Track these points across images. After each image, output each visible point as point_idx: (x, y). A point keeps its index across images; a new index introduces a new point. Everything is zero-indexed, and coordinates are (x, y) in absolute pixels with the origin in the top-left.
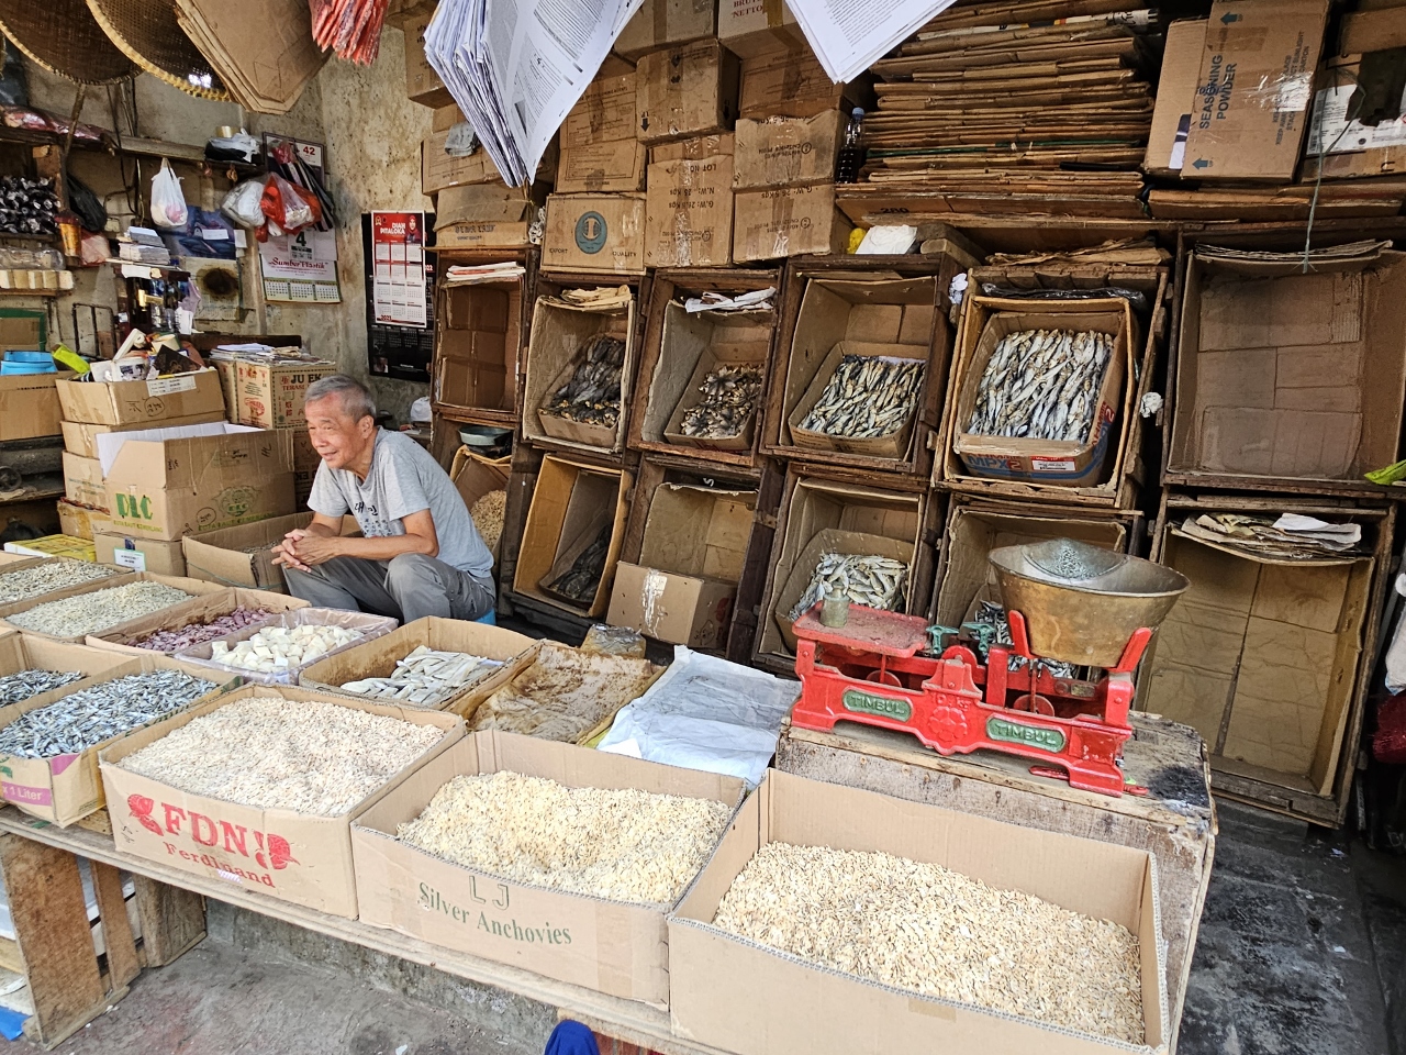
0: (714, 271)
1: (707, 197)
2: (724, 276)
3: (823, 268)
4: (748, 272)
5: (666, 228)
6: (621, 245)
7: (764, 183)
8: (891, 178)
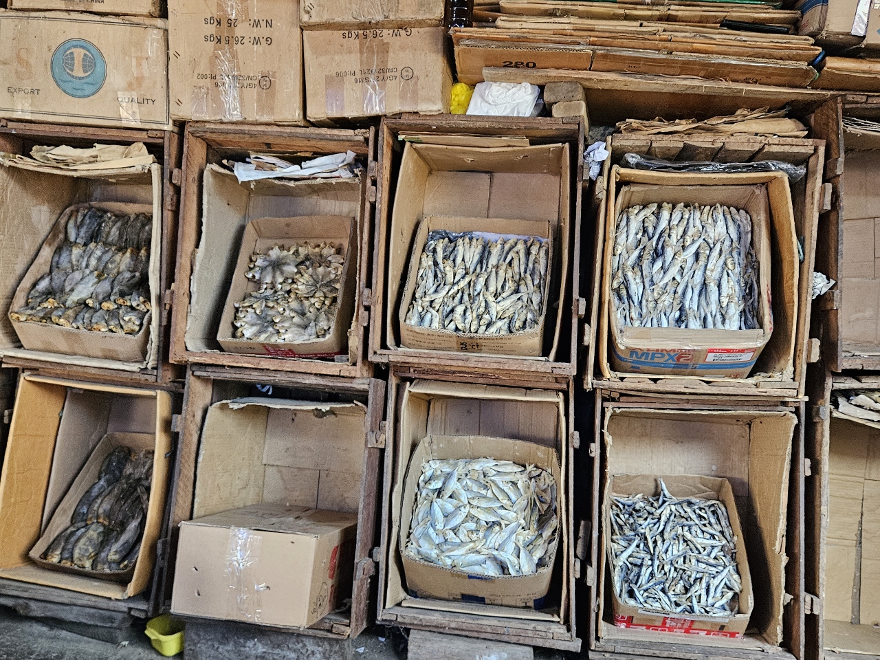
0: (276, 129)
1: (264, 31)
2: (291, 136)
3: (428, 130)
4: (325, 131)
5: (203, 68)
6: (130, 87)
7: (348, 18)
8: (525, 25)
